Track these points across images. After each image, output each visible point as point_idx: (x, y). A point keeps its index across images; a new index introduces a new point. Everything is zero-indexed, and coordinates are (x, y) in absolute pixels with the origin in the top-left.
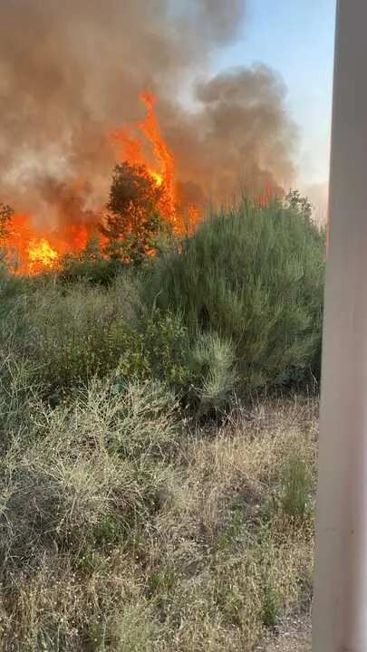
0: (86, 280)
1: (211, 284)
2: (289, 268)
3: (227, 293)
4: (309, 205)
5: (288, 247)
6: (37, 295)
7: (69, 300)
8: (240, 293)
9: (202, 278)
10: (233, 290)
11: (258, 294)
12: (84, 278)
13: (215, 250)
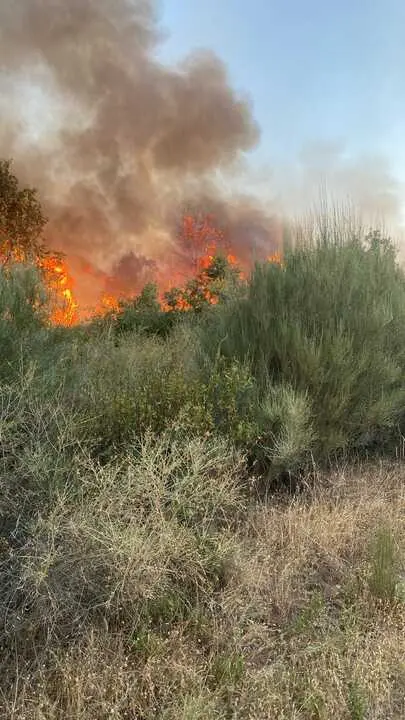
0: (141, 329)
1: (284, 330)
2: (376, 312)
3: (303, 340)
4: (391, 247)
5: (375, 288)
6: (88, 345)
7: (123, 350)
8: (318, 340)
9: (274, 323)
10: (309, 337)
11: (338, 340)
12: (140, 327)
13: (289, 291)
